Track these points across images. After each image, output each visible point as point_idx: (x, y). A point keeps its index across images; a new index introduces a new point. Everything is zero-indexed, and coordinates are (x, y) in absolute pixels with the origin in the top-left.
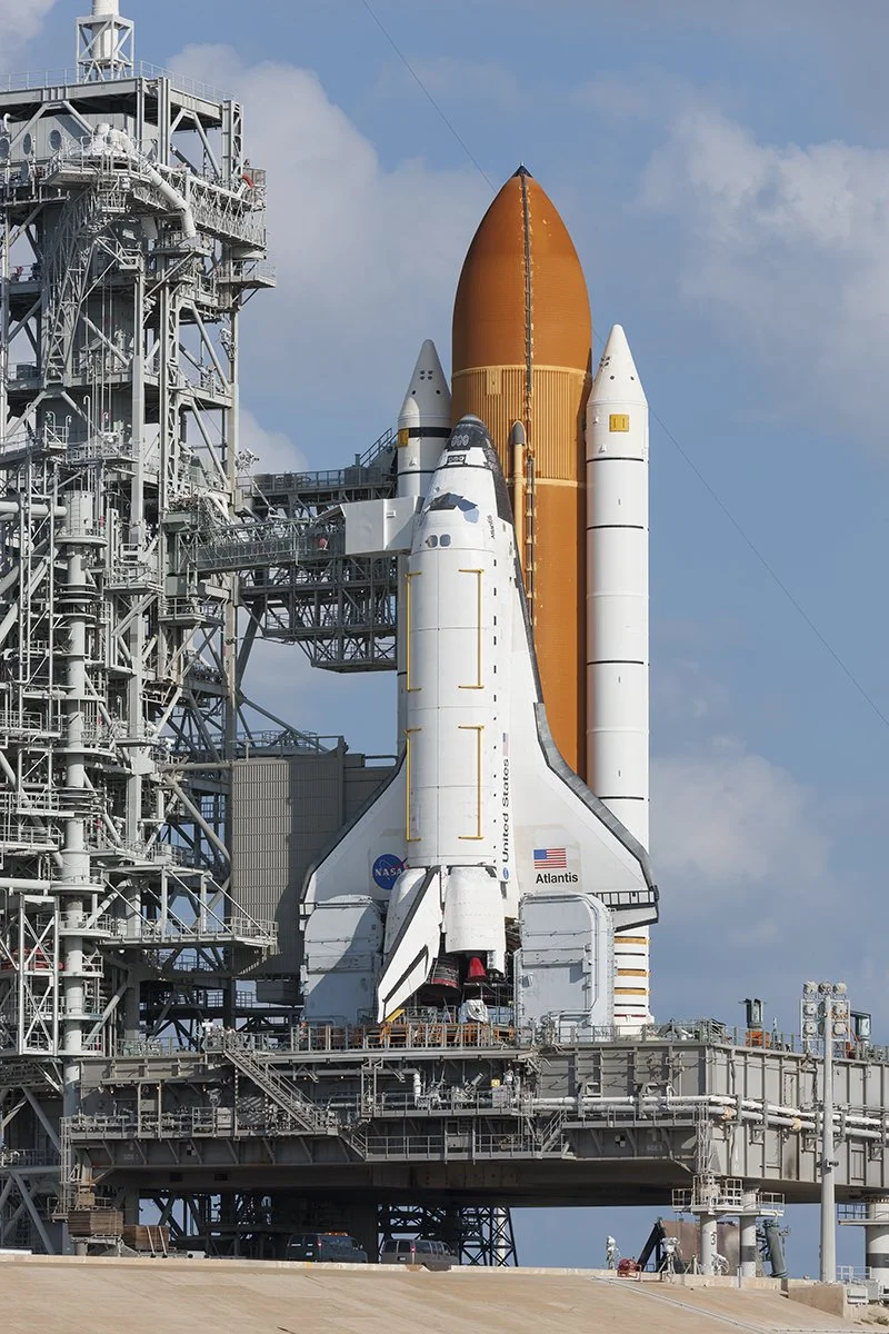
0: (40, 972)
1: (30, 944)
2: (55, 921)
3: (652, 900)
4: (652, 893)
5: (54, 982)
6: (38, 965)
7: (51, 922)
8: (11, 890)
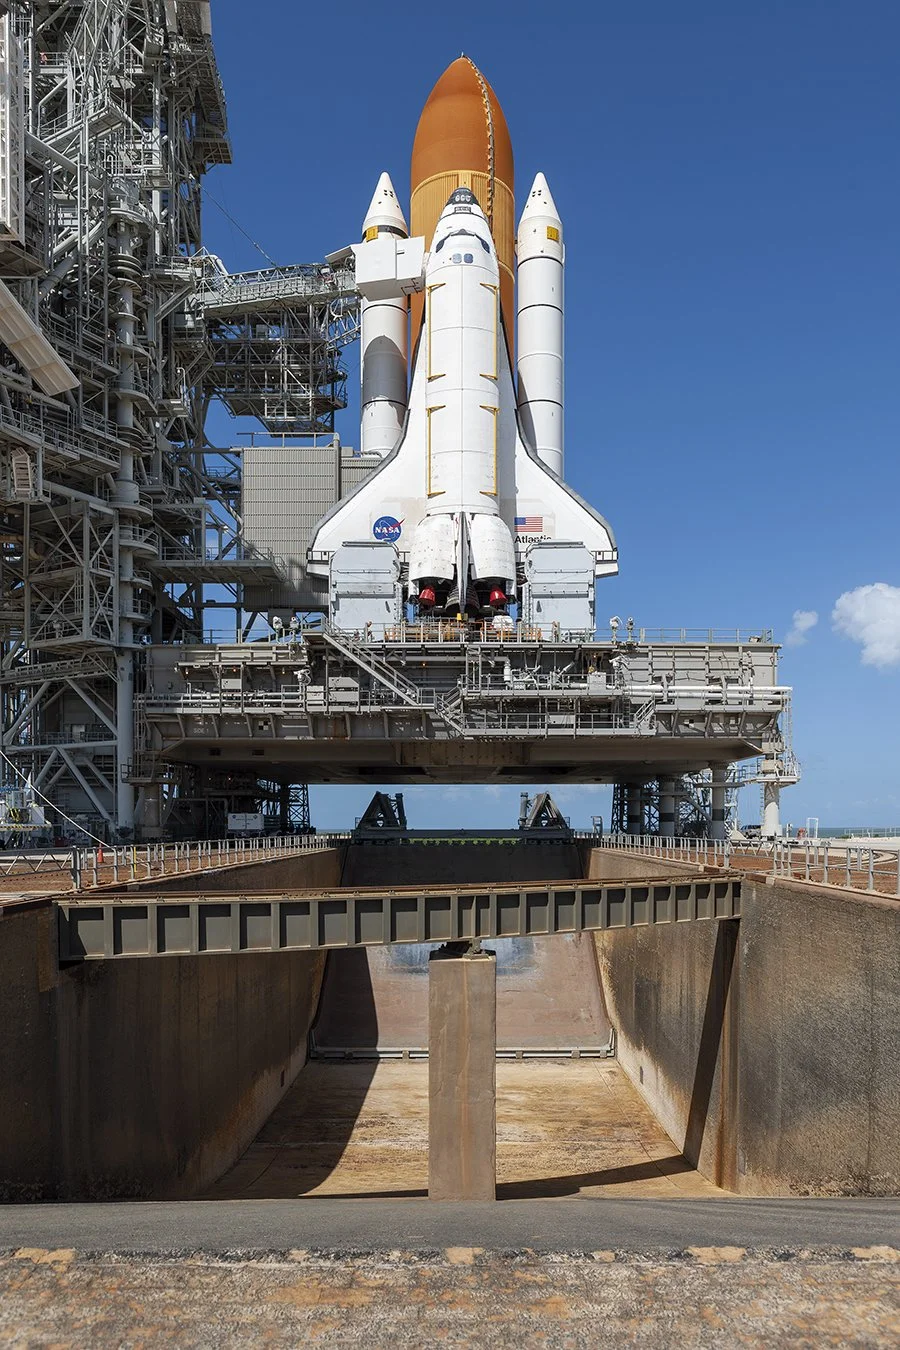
0: (102, 572)
1: (93, 549)
2: (115, 532)
3: (615, 558)
4: (615, 553)
5: (113, 582)
6: (102, 566)
7: (112, 532)
8: (73, 499)
